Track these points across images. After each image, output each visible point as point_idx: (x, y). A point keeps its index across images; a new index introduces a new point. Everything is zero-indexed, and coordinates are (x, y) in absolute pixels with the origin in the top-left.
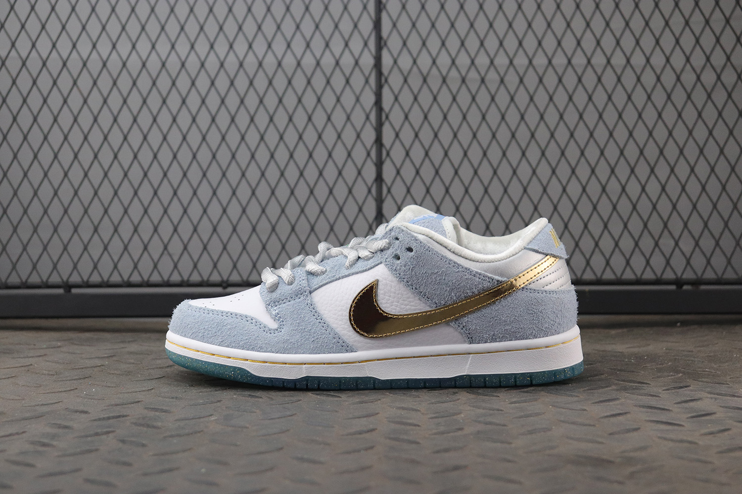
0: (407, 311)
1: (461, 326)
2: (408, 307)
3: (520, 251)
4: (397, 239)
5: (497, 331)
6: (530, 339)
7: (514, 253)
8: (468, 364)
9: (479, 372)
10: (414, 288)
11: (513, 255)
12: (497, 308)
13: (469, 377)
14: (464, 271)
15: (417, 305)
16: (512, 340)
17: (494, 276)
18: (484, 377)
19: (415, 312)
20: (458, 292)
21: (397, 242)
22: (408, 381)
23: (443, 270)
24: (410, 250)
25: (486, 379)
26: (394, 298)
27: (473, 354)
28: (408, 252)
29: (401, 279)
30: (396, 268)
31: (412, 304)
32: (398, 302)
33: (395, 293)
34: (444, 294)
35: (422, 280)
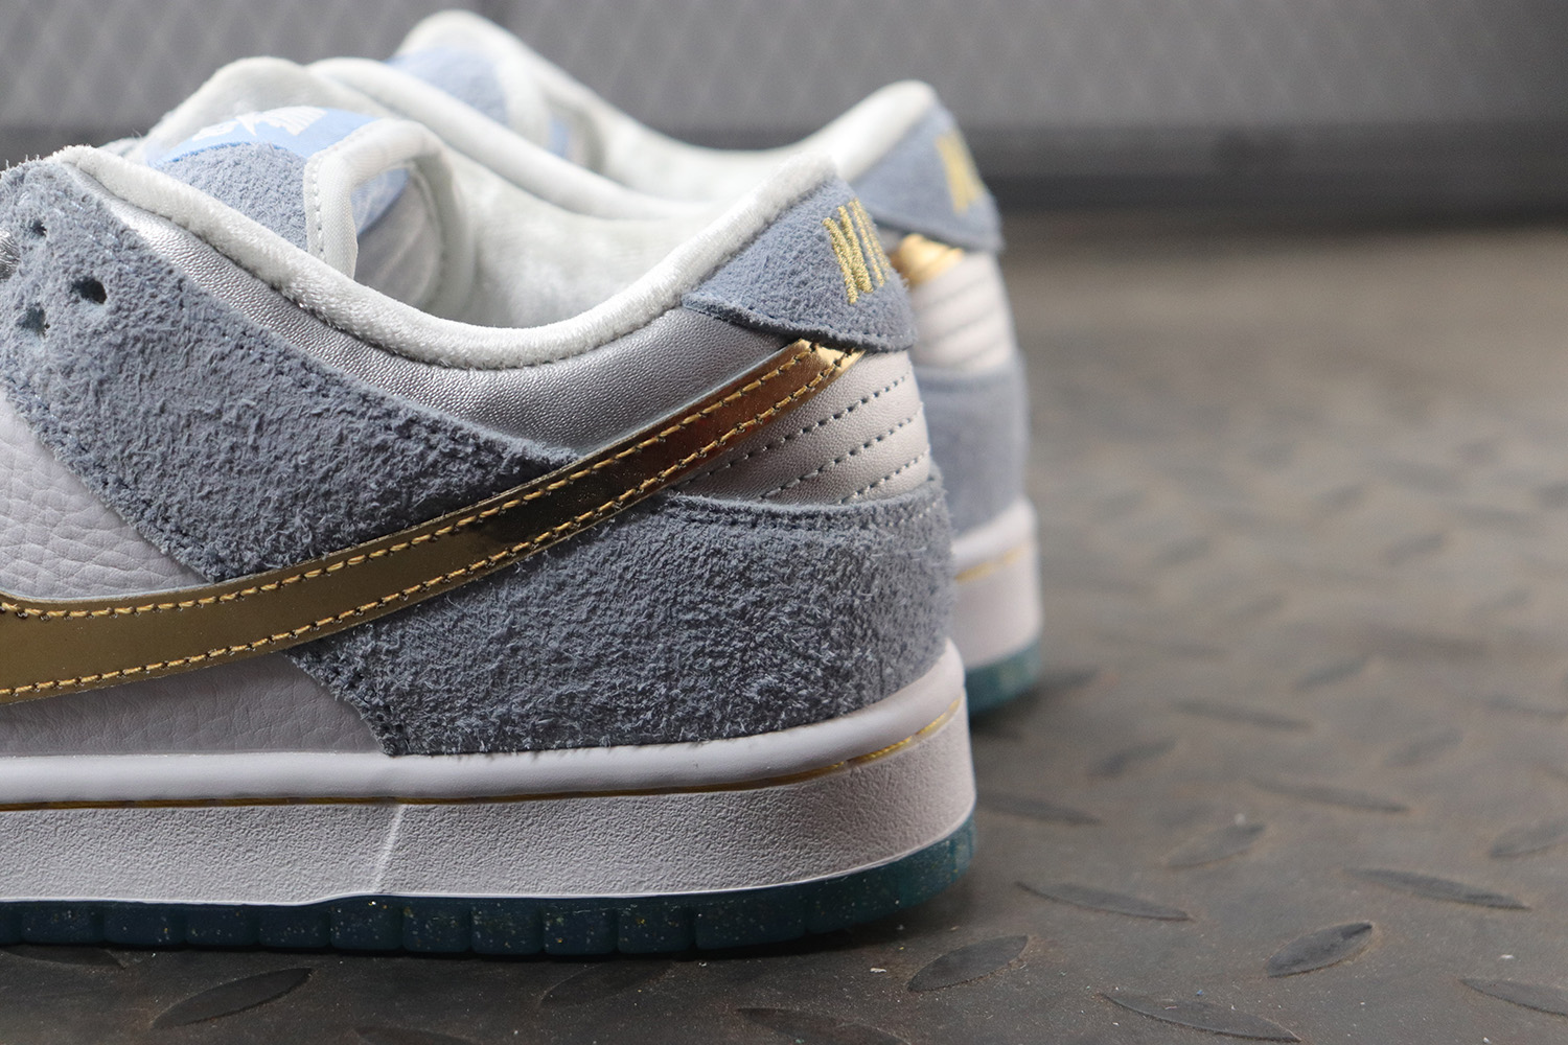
0: (86, 587)
1: (346, 673)
2: (90, 568)
3: (655, 317)
4: (39, 229)
5: (523, 703)
6: (684, 740)
7: (621, 327)
8: (389, 847)
9: (433, 886)
10: (111, 479)
11: (615, 338)
12: (520, 595)
13: (392, 907)
14: (352, 413)
15: (131, 560)
16: (596, 745)
17: (506, 438)
18: (463, 908)
19: (121, 596)
20: (324, 512)
21: (40, 245)
22: (98, 912)
23: (245, 401)
24: (91, 290)
25: (470, 919)
26: (25, 520)
27: (409, 802)
28: (84, 302)
29: (48, 435)
30: (30, 375)
31: (107, 554)
32: (44, 543)
33: (28, 497)
34: (254, 520)
35: (146, 445)
